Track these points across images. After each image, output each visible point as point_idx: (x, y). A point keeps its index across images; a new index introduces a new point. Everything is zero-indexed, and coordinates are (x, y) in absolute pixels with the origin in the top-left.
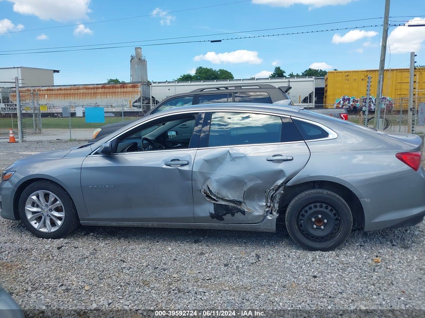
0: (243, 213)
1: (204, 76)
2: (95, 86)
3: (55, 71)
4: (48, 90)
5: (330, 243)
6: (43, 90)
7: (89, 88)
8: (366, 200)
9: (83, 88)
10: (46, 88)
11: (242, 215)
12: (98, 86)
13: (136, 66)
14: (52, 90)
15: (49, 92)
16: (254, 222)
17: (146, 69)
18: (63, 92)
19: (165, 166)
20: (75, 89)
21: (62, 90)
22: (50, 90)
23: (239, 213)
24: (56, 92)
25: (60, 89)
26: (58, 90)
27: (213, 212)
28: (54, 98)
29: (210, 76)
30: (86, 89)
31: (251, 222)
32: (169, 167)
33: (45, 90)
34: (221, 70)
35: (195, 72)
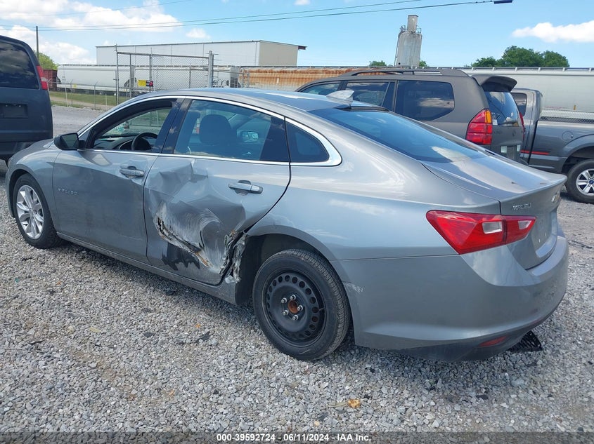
0: (198, 264)
1: (516, 60)
2: (338, 69)
3: (301, 47)
4: (281, 72)
5: (304, 348)
6: (275, 72)
7: (329, 72)
8: (354, 287)
9: (323, 72)
10: (279, 69)
11: (196, 267)
12: (343, 69)
13: (405, 43)
14: (286, 72)
15: (282, 75)
16: (210, 283)
17: (419, 48)
18: (298, 76)
19: (119, 175)
20: (313, 73)
21: (298, 72)
22: (283, 72)
23: (193, 263)
24: (290, 75)
25: (295, 72)
26: (292, 72)
27: (166, 256)
28: (286, 83)
29: (527, 61)
30: (327, 73)
31: (207, 282)
32: (124, 177)
33: (278, 72)
34: (548, 52)
35: (502, 55)
